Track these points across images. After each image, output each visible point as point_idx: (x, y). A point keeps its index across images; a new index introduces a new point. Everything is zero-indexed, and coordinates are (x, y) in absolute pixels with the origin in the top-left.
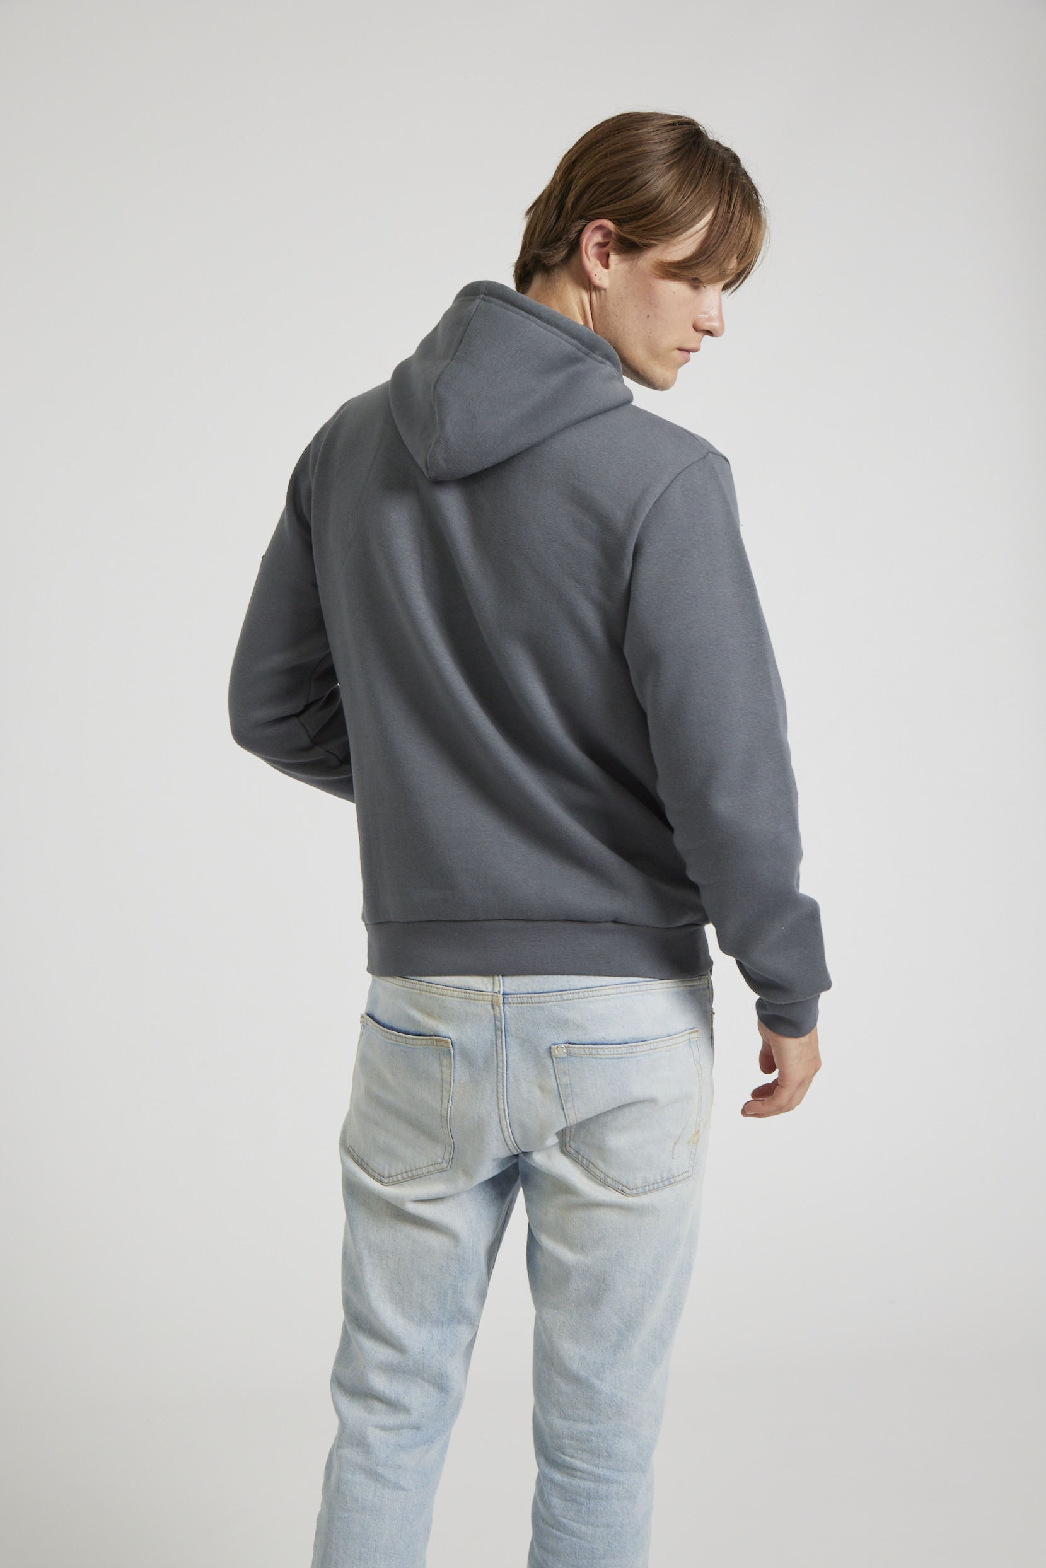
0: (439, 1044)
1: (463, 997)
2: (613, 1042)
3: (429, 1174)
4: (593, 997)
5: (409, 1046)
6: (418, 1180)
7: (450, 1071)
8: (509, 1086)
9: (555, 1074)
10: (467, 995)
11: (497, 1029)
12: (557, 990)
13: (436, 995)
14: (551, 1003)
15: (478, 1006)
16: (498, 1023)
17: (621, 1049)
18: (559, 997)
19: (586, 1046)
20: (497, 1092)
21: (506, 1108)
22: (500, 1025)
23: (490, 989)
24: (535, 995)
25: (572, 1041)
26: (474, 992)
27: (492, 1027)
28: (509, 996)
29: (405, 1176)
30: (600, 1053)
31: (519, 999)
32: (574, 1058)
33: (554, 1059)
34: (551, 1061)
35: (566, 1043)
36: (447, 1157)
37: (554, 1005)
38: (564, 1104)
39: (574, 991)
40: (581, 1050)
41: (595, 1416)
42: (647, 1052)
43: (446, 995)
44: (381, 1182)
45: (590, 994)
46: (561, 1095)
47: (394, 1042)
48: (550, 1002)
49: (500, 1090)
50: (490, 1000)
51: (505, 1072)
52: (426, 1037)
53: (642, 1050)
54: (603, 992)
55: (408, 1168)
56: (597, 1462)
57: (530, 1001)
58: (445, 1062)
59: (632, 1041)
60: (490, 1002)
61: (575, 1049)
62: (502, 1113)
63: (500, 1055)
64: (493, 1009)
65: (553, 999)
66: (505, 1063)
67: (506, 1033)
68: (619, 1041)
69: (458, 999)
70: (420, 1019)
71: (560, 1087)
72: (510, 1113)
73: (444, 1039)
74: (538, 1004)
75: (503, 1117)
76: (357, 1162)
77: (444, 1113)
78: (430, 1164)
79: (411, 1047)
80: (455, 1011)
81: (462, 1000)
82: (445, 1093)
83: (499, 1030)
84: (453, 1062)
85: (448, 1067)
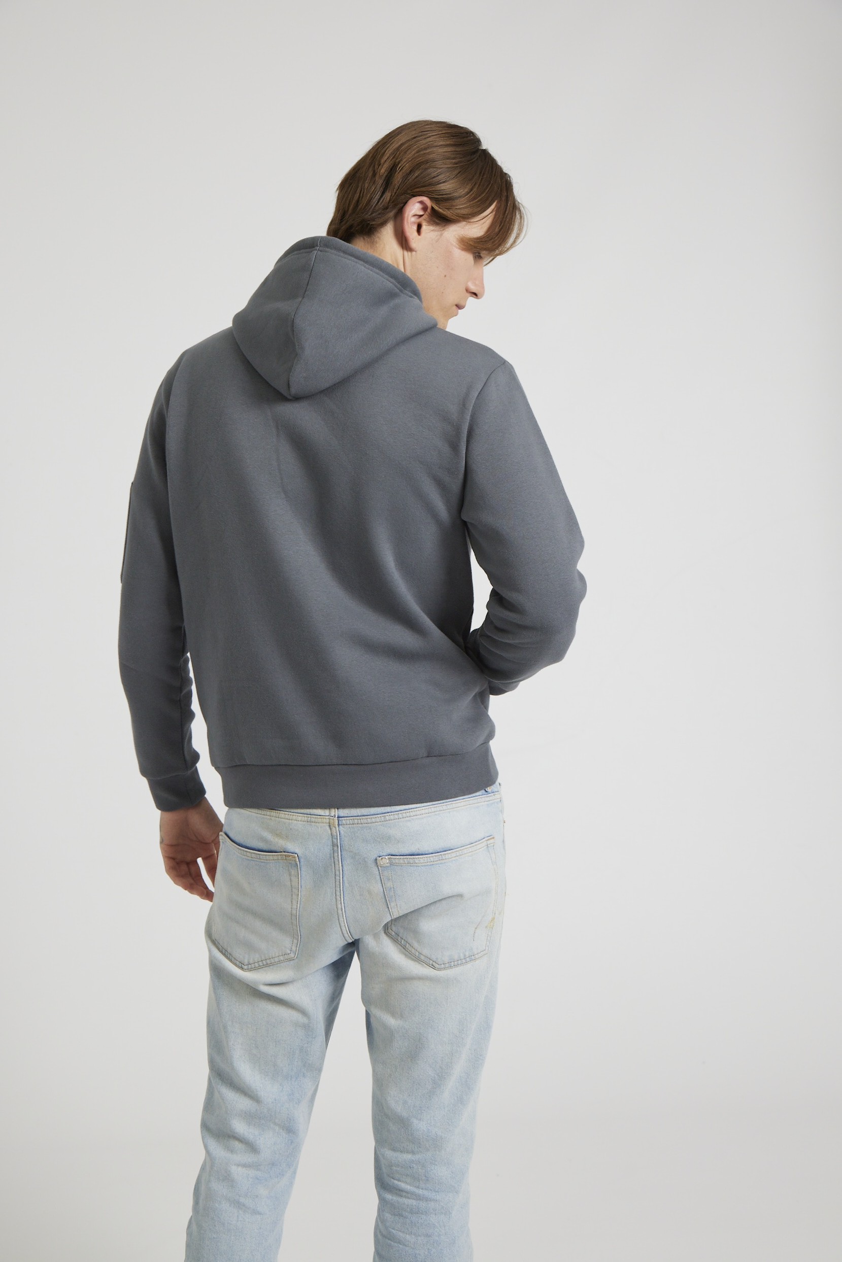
0: (287, 858)
1: (306, 820)
2: (427, 853)
3: (280, 962)
4: (410, 817)
5: (262, 861)
6: (271, 967)
7: (297, 879)
8: (345, 890)
9: (381, 880)
10: (309, 818)
11: (333, 846)
13: (284, 820)
15: (317, 828)
16: (335, 841)
17: (432, 858)
18: (383, 818)
19: (406, 857)
20: (336, 896)
21: (343, 907)
22: (336, 842)
23: (327, 814)
24: (364, 817)
25: (394, 853)
26: (314, 816)
27: (330, 843)
28: (343, 818)
29: (261, 964)
30: (417, 862)
31: (351, 821)
32: (396, 867)
33: (380, 868)
34: (377, 870)
35: (389, 855)
36: (294, 948)
37: (379, 825)
38: (389, 904)
39: (394, 813)
40: (401, 860)
41: (416, 1147)
42: (454, 858)
43: (292, 820)
44: (242, 968)
45: (408, 814)
46: (386, 896)
47: (249, 858)
48: (376, 822)
49: (338, 893)
50: (328, 822)
51: (341, 878)
52: (277, 853)
53: (450, 857)
54: (418, 813)
55: (263, 958)
56: (418, 1184)
57: (360, 822)
58: (293, 873)
59: (442, 850)
60: (328, 824)
61: (397, 860)
62: (340, 912)
63: (337, 866)
64: (331, 829)
65: (378, 820)
66: (341, 872)
67: (342, 849)
68: (431, 852)
69: (302, 822)
70: (272, 839)
71: (385, 890)
72: (347, 911)
73: (292, 854)
74: (366, 825)
75: (341, 915)
76: (222, 952)
77: (294, 912)
78: (281, 954)
79: (264, 862)
80: (300, 832)
81: (305, 823)
82: (294, 896)
83: (335, 845)
84: (299, 872)
85: (296, 876)
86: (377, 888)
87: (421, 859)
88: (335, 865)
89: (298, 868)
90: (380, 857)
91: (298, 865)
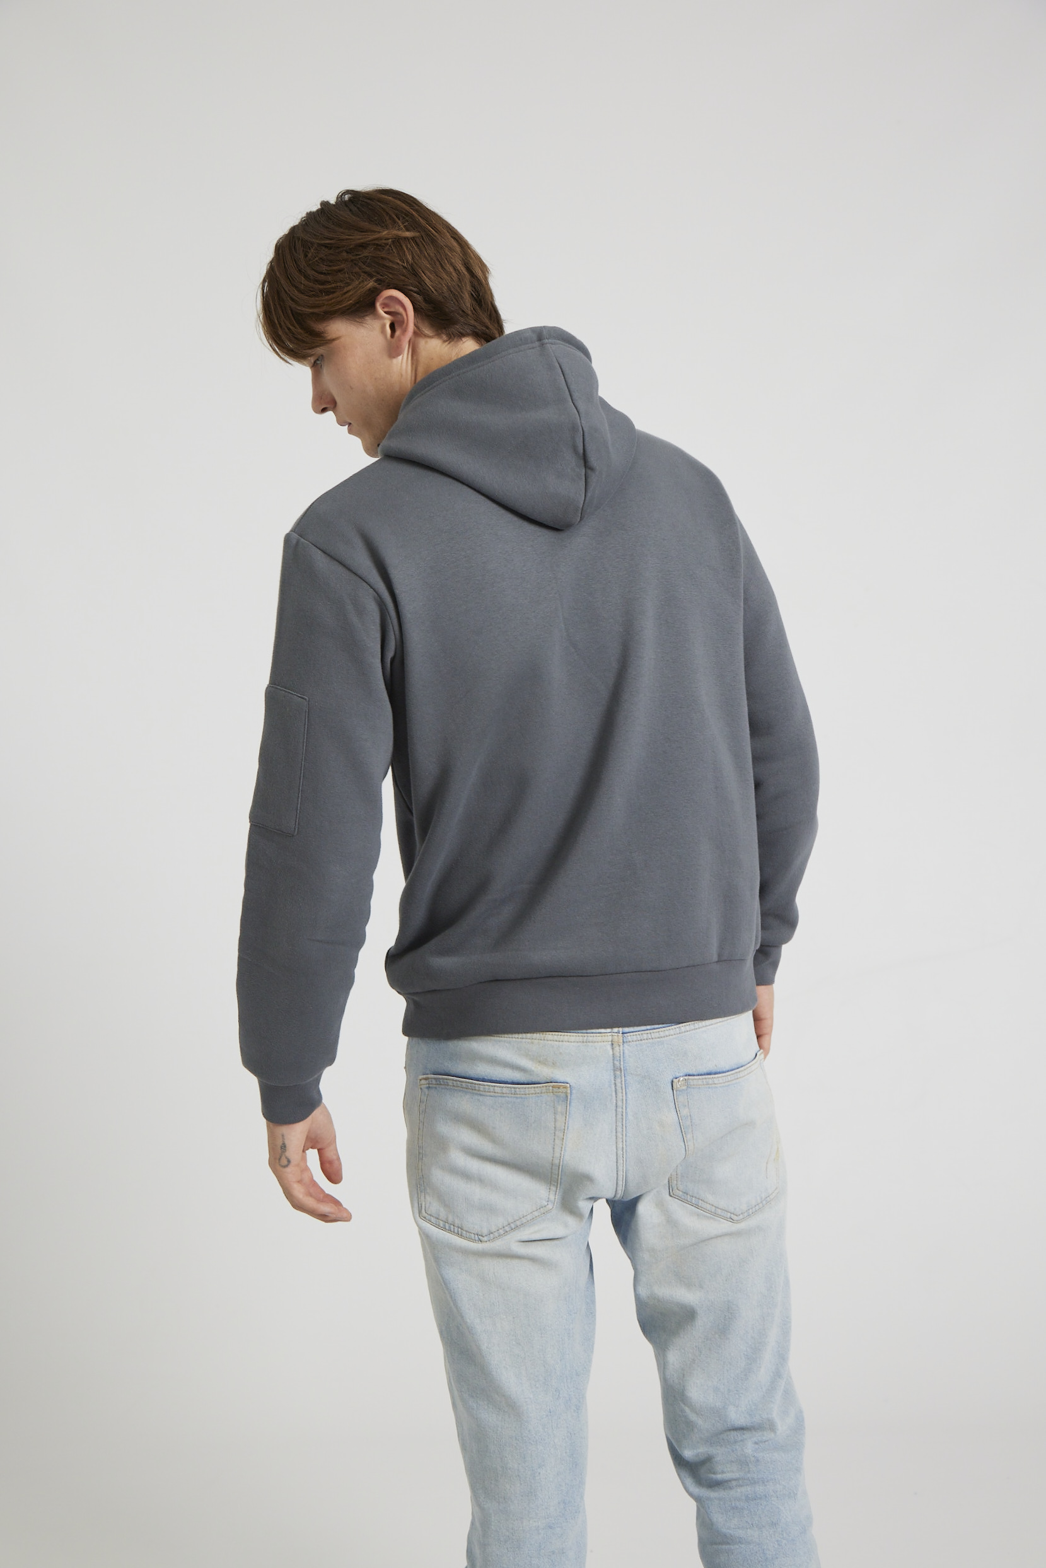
0: (555, 1090)
1: (581, 1041)
2: (724, 1070)
3: (533, 1219)
5: (519, 1096)
7: (564, 1118)
9: (676, 1107)
10: (585, 1038)
11: (614, 1070)
13: (552, 1042)
14: (671, 1037)
15: (596, 1048)
16: (617, 1063)
17: (727, 1077)
19: (704, 1076)
20: (616, 1132)
21: (624, 1146)
22: (619, 1065)
25: (691, 1073)
27: (611, 1067)
28: (628, 1035)
30: (713, 1081)
31: (638, 1036)
32: (690, 1090)
33: (675, 1092)
34: (672, 1094)
35: (686, 1076)
37: (673, 1039)
38: (685, 1136)
40: (697, 1080)
43: (562, 1041)
44: (479, 1241)
46: (682, 1127)
47: (496, 1094)
49: (619, 1129)
50: (611, 1040)
51: (624, 1111)
52: (540, 1085)
53: (743, 1074)
55: (510, 1220)
57: (650, 1037)
58: (560, 1108)
59: (730, 1069)
60: (610, 1043)
61: (694, 1081)
63: (620, 1095)
64: (613, 1049)
66: (624, 1102)
67: (625, 1073)
68: (727, 1068)
69: (576, 1043)
70: (533, 1068)
71: (680, 1119)
73: (563, 1084)
74: (658, 1039)
75: (621, 1157)
76: (444, 1229)
77: (556, 1162)
78: (535, 1209)
79: (522, 1098)
80: (572, 1055)
81: (579, 1044)
82: (557, 1141)
83: (618, 1069)
84: (568, 1108)
85: (562, 1114)
86: (670, 1117)
87: (720, 1079)
88: (616, 1094)
89: (568, 1103)
90: (676, 1078)
91: (569, 1100)
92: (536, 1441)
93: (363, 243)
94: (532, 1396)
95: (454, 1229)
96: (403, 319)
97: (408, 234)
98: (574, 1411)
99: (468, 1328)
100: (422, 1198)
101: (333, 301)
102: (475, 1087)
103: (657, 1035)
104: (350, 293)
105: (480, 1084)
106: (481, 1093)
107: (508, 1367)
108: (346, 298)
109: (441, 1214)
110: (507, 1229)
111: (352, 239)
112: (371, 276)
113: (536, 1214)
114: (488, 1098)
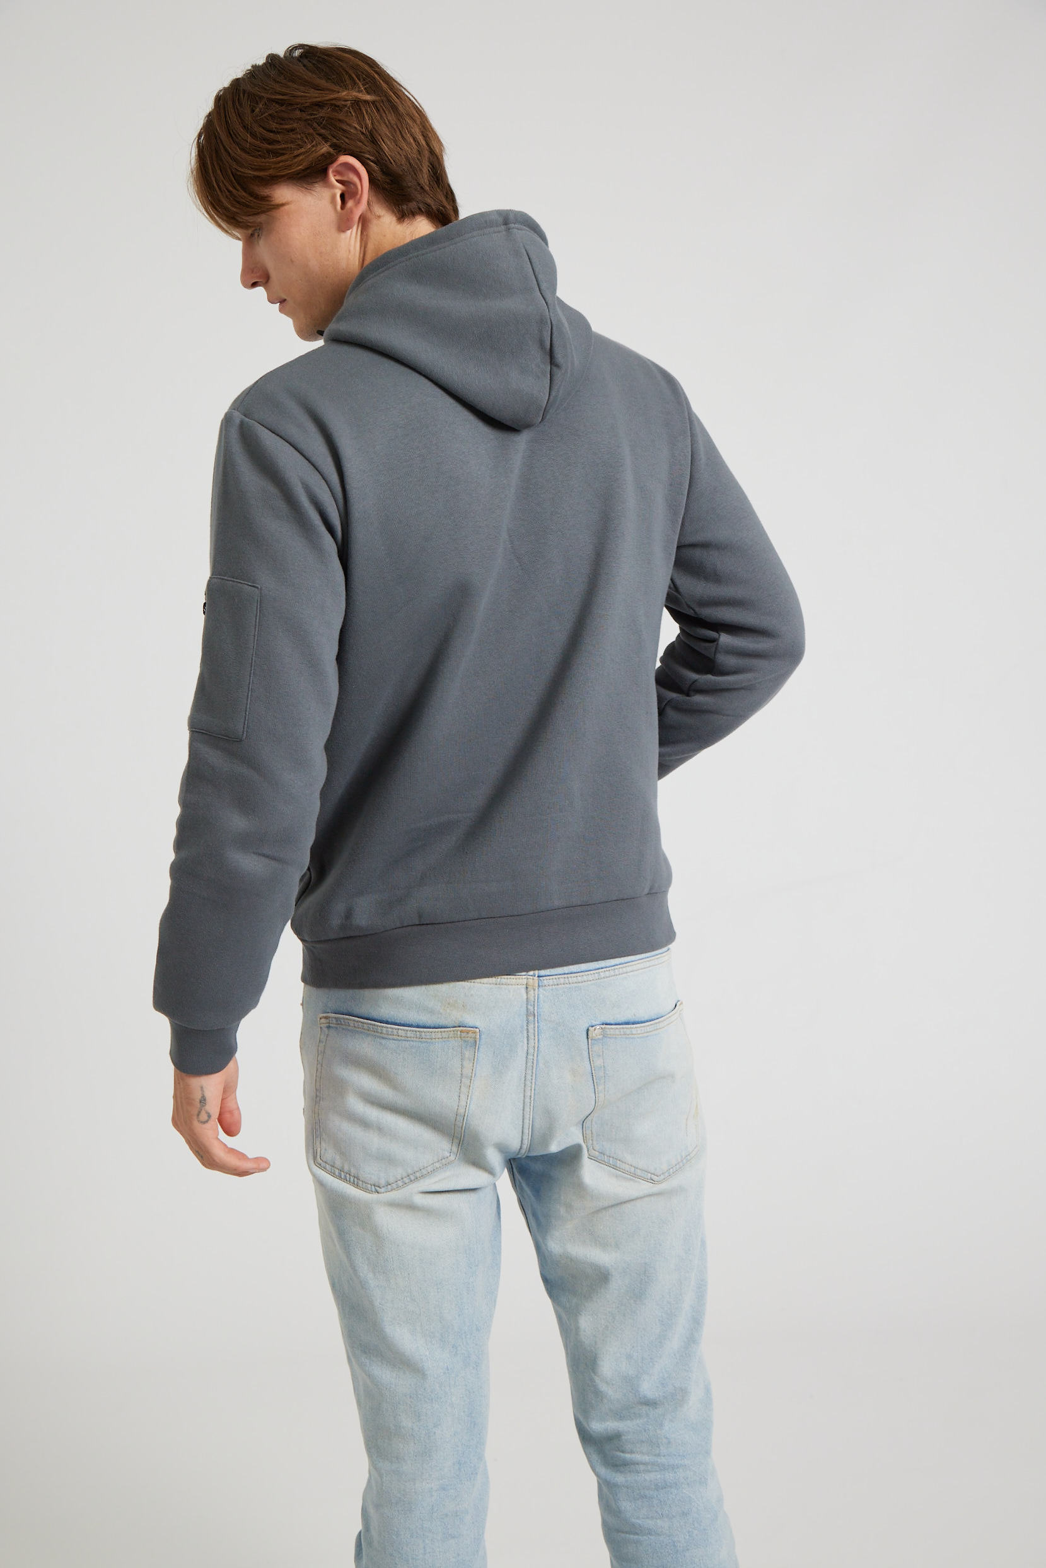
0: (463, 1035)
2: (642, 1020)
4: (626, 973)
7: (471, 1065)
9: (590, 1057)
11: (527, 1016)
12: (594, 968)
14: (589, 983)
15: (510, 991)
16: (531, 1008)
17: (647, 1027)
18: (596, 975)
19: (621, 1026)
22: (532, 1010)
25: (609, 1022)
27: (524, 1011)
28: (544, 978)
30: (634, 1033)
31: (555, 980)
32: (608, 1039)
33: (590, 1041)
34: (587, 1044)
35: (603, 1024)
37: (592, 984)
38: (596, 1087)
39: (610, 968)
40: (614, 1030)
44: (376, 1193)
46: (594, 1077)
48: (588, 981)
49: (529, 1077)
50: (525, 983)
51: (535, 1059)
52: (448, 1029)
54: (635, 968)
57: (567, 982)
58: (467, 1054)
60: (525, 986)
61: (611, 1030)
62: (527, 1101)
63: (532, 1042)
64: (527, 993)
65: (590, 978)
66: (536, 1049)
67: (539, 1018)
68: (646, 1018)
69: (489, 985)
70: (440, 1010)
71: (593, 1069)
72: (536, 1099)
73: (472, 1029)
74: (575, 985)
75: (528, 1105)
76: (340, 1177)
77: (462, 1111)
78: (436, 1160)
79: (426, 1042)
80: (484, 998)
81: (492, 985)
82: (464, 1089)
83: (531, 1015)
84: (476, 1053)
85: (470, 1060)
86: (585, 1068)
87: (638, 1029)
88: (528, 1040)
89: (477, 1048)
90: (592, 1027)
91: (477, 1045)
92: (432, 1399)
93: (319, 102)
94: (427, 1353)
95: (350, 1178)
96: (357, 188)
97: (368, 97)
98: (474, 1368)
99: (361, 1282)
100: (318, 1143)
101: (281, 164)
102: (377, 1029)
103: (575, 980)
104: (301, 157)
105: (383, 1027)
106: (384, 1036)
107: (402, 1323)
108: (296, 163)
109: (336, 1162)
110: (406, 1180)
111: (306, 97)
112: (326, 139)
113: (438, 1165)
114: (391, 1041)
